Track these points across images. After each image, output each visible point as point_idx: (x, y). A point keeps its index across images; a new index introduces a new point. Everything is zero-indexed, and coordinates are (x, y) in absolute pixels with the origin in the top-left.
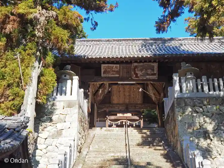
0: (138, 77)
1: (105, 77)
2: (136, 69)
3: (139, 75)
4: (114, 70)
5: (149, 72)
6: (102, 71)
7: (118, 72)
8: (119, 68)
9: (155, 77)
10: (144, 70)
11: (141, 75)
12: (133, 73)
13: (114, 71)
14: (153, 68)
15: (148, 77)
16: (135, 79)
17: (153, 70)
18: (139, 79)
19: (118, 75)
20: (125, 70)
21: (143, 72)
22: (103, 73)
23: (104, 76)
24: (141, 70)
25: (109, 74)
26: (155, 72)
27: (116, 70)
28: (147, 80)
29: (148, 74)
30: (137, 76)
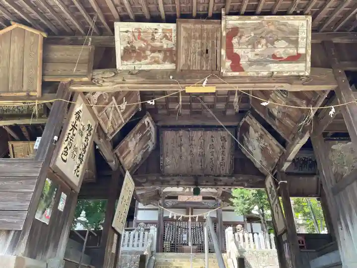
0: (241, 70)
1: (131, 73)
2: (235, 41)
3: (243, 62)
4: (157, 44)
5: (282, 51)
8: (174, 39)
9: (303, 68)
10: (264, 41)
11: (252, 63)
12: (223, 52)
13: (160, 51)
14: (293, 38)
15: (275, 68)
16: (229, 74)
17: (296, 43)
18: (242, 74)
19: (169, 66)
20: (196, 45)
21: (257, 51)
22: (123, 58)
23: (125, 68)
24: (253, 44)
25: (143, 61)
26: (302, 51)
28: (271, 77)
29: (276, 59)
30: (236, 65)
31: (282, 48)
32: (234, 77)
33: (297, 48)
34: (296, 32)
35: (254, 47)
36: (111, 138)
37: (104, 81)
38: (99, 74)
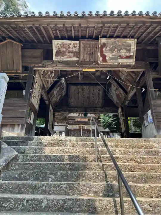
0: (106, 62)
1: (59, 62)
2: (104, 49)
3: (107, 58)
4: (71, 49)
5: (123, 54)
6: (54, 51)
7: (77, 54)
8: (78, 47)
9: (132, 62)
10: (116, 50)
11: (111, 59)
12: (99, 54)
13: (72, 53)
14: (128, 48)
15: (121, 61)
16: (102, 63)
17: (129, 51)
18: (107, 63)
19: (76, 59)
20: (88, 51)
21: (113, 54)
22: (56, 55)
23: (57, 60)
24: (112, 50)
25: (65, 57)
26: (132, 54)
27: (75, 50)
28: (119, 65)
29: (121, 57)
30: (104, 60)
31: (123, 53)
32: (103, 65)
33: (130, 53)
34: (130, 46)
35: (112, 52)
36: (47, 89)
37: (48, 66)
38: (46, 62)
